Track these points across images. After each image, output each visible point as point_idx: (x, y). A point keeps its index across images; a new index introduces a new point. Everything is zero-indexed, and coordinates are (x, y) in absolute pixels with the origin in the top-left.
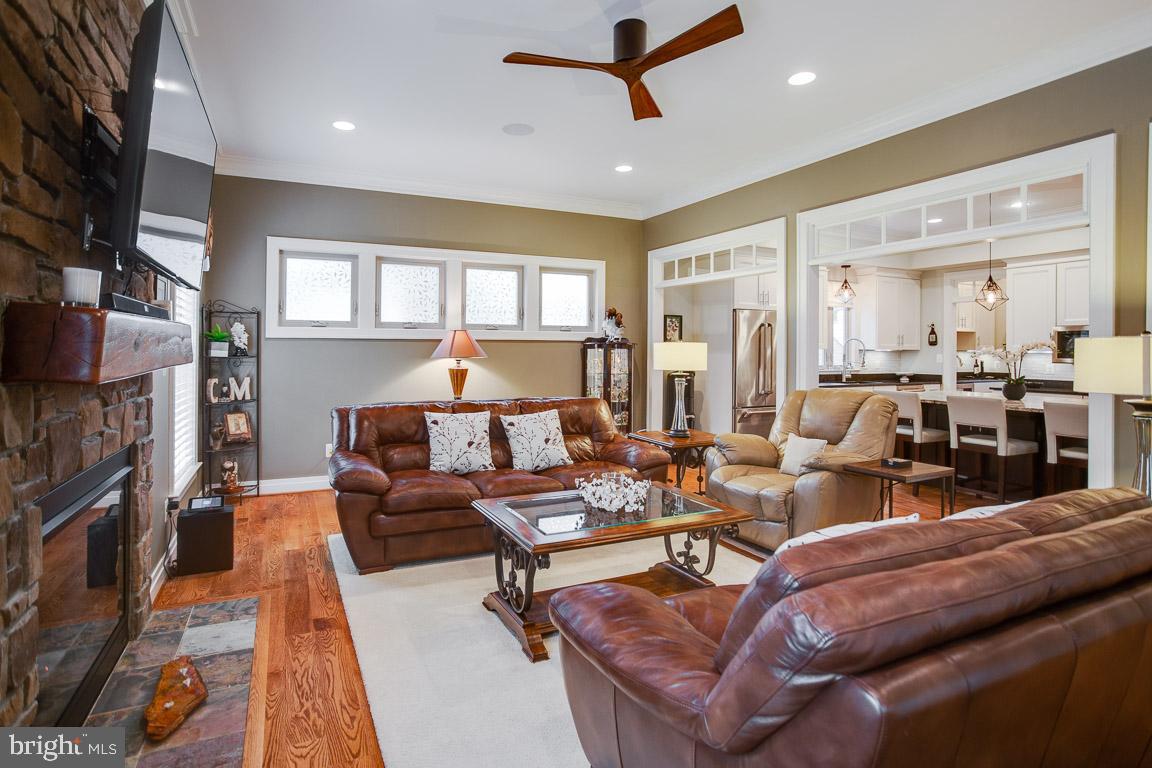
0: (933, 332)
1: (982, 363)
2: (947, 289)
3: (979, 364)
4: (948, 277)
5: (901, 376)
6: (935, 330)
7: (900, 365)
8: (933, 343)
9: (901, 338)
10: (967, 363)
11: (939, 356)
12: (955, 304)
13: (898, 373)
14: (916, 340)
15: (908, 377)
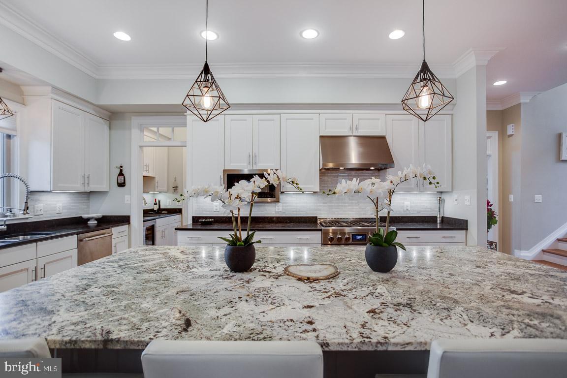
0: (121, 174)
1: (159, 201)
2: (135, 132)
3: (157, 202)
4: (135, 121)
5: (88, 219)
6: (124, 172)
7: (88, 207)
8: (121, 185)
9: (86, 179)
10: (149, 202)
11: (127, 197)
12: (141, 147)
13: (85, 216)
14: (104, 181)
15: (96, 219)
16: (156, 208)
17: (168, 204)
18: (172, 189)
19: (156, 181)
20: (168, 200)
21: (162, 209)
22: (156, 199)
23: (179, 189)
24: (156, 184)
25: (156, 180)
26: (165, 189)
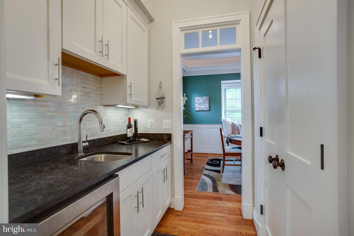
16: (130, 133)
17: (149, 127)
18: (155, 102)
19: (128, 84)
20: (150, 120)
21: (140, 134)
22: (129, 119)
23: (167, 100)
24: (128, 89)
25: (129, 80)
26: (144, 100)
